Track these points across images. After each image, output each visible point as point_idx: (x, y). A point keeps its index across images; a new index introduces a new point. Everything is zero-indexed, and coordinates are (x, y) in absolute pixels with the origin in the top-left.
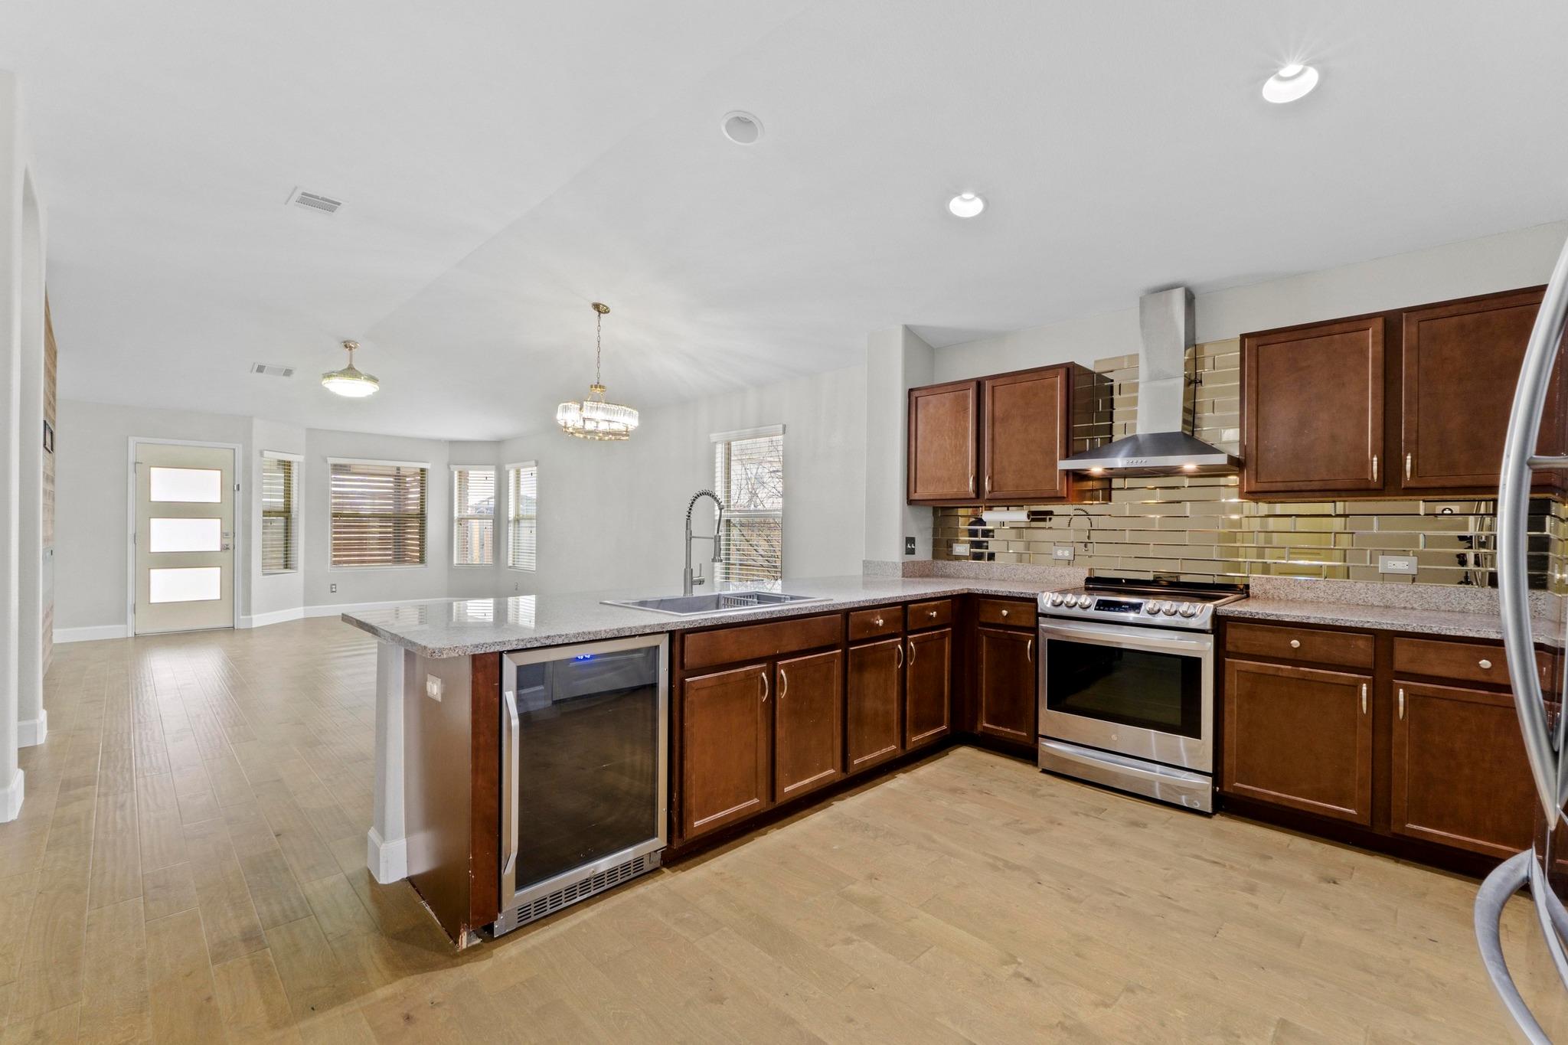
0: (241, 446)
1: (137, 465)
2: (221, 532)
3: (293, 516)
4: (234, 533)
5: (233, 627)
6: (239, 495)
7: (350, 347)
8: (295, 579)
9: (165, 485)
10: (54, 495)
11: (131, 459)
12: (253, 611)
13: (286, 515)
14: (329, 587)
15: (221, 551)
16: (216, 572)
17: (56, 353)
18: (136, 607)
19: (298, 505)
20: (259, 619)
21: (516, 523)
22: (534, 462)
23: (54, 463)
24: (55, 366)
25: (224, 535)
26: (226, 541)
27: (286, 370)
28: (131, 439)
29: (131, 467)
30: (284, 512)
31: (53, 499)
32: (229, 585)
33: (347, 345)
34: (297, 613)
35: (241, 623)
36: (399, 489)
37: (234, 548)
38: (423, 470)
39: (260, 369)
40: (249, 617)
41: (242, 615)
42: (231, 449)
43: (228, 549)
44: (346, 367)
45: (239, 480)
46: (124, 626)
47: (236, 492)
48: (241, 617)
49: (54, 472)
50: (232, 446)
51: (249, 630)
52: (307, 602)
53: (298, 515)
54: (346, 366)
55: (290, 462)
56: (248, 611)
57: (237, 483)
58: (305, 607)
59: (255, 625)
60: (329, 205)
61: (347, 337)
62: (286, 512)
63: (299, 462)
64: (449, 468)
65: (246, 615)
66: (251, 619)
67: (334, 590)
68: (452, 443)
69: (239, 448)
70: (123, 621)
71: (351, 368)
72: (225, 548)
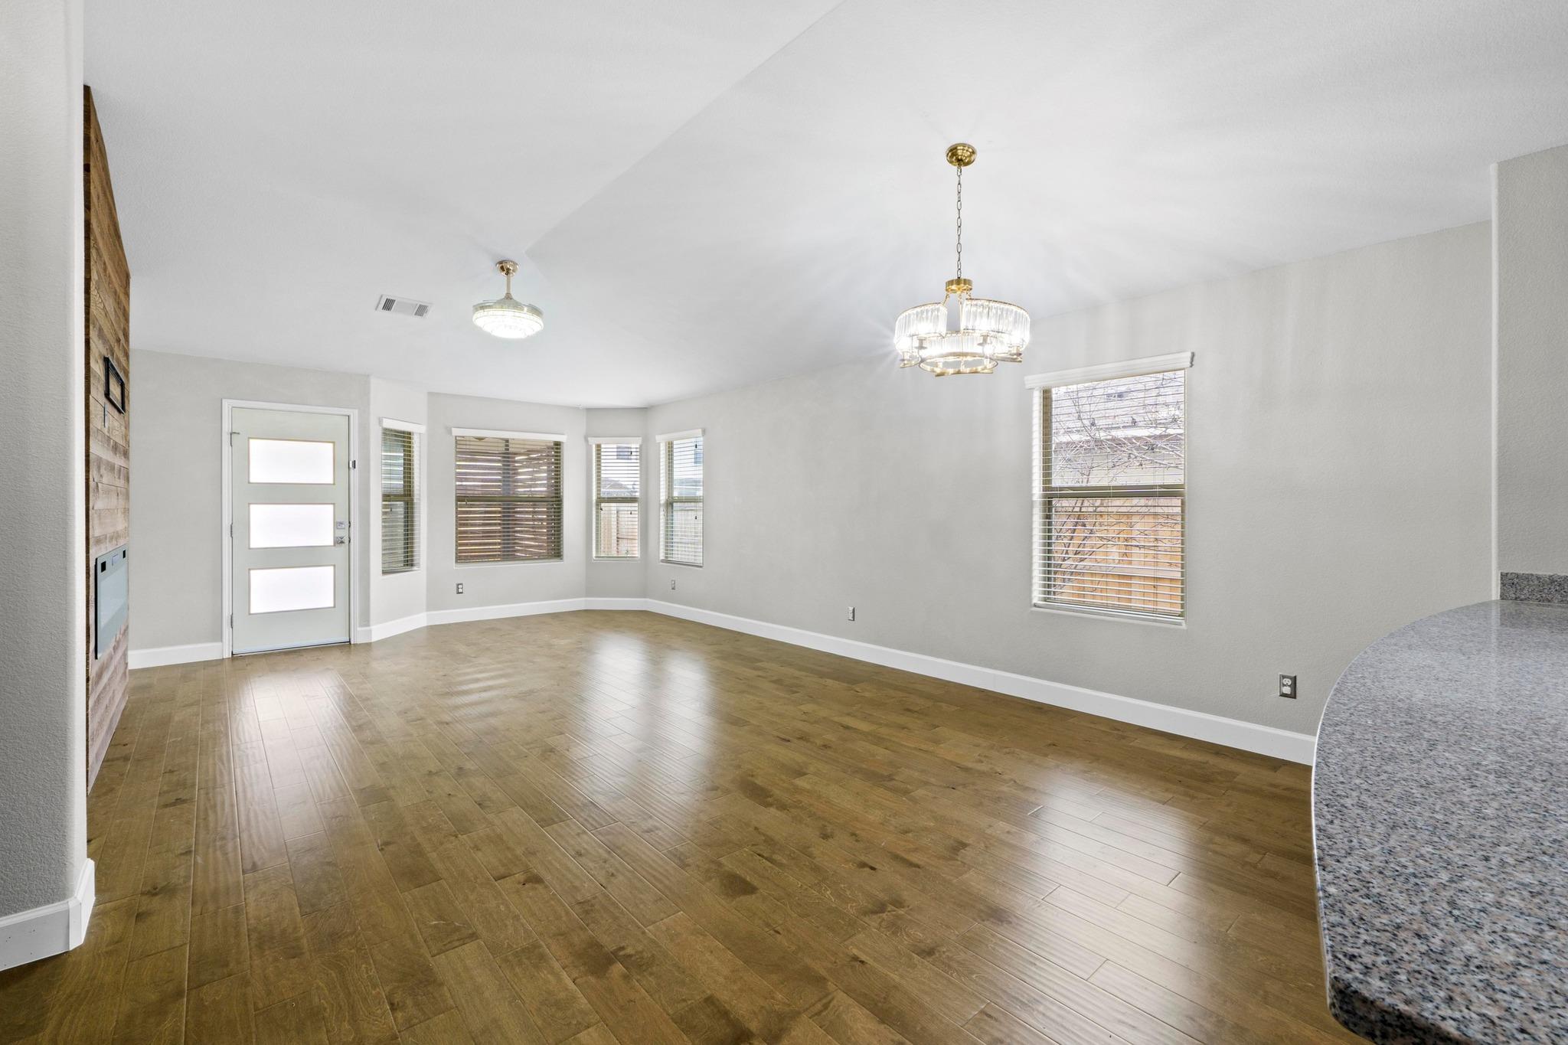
0: (356, 411)
1: (234, 436)
2: (334, 522)
3: (415, 501)
4: (350, 523)
5: (350, 642)
6: (355, 473)
7: (508, 270)
8: (417, 577)
10: (128, 473)
11: (226, 428)
12: (371, 622)
13: (406, 498)
14: (455, 586)
15: (334, 545)
16: (328, 572)
17: (128, 276)
18: (234, 619)
19: (420, 486)
20: (378, 632)
21: (670, 508)
22: (700, 430)
23: (127, 427)
24: (127, 294)
25: (337, 525)
26: (343, 533)
27: (420, 306)
28: (227, 404)
29: (226, 438)
30: (405, 495)
31: (128, 479)
32: (344, 588)
33: (504, 267)
34: (421, 620)
35: (358, 639)
36: (508, 469)
37: (349, 541)
38: (558, 444)
39: (388, 305)
40: (367, 628)
41: (361, 626)
42: (346, 416)
43: (342, 542)
44: (503, 297)
45: (355, 455)
46: (219, 644)
47: (352, 471)
48: (358, 629)
49: (128, 443)
50: (346, 411)
51: (368, 645)
52: (432, 605)
53: (419, 499)
54: (503, 295)
55: (410, 433)
56: (366, 621)
57: (352, 460)
58: (428, 613)
59: (375, 638)
61: (508, 254)
62: (407, 495)
63: (420, 434)
64: (587, 442)
65: (365, 626)
66: (371, 631)
67: (460, 590)
68: (590, 411)
69: (354, 414)
70: (219, 637)
71: (508, 297)
72: (339, 541)
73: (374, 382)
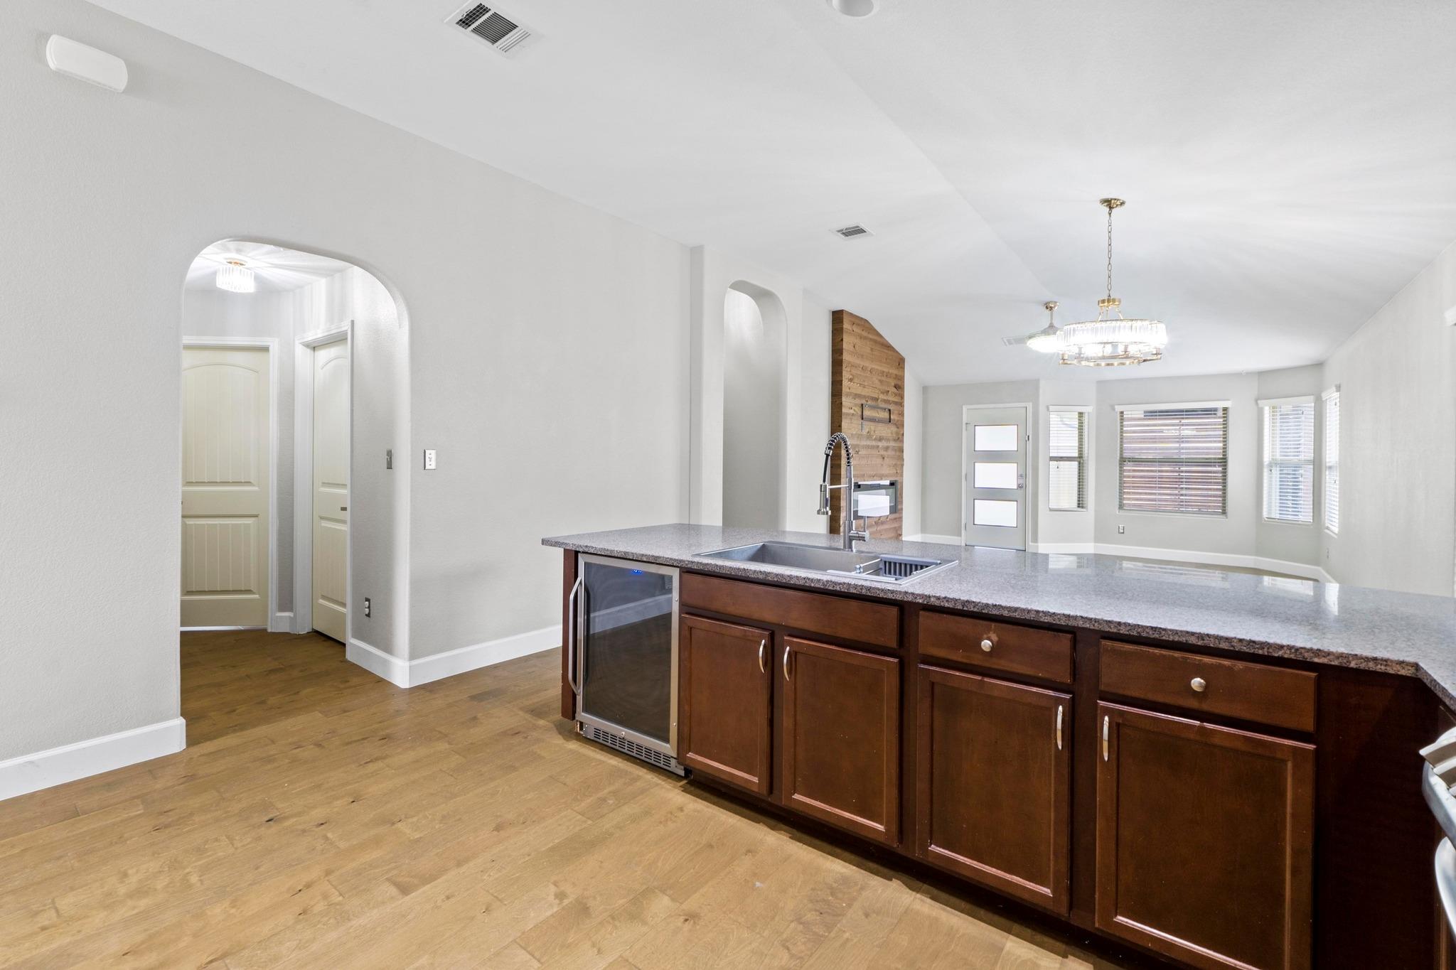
0: (1031, 404)
1: (968, 425)
2: (1018, 473)
3: (1085, 461)
4: (1026, 475)
6: (1029, 444)
7: (1051, 307)
8: (1086, 517)
9: (987, 438)
10: (901, 448)
11: (965, 421)
12: (1039, 540)
13: (1079, 460)
14: (1117, 528)
15: (1017, 489)
16: (1014, 505)
18: (967, 524)
19: (1088, 451)
20: (1043, 547)
23: (900, 427)
25: (1020, 476)
26: (1021, 481)
28: (965, 408)
29: (964, 426)
30: (1077, 457)
31: (901, 451)
32: (1022, 516)
33: (1048, 307)
35: (1030, 547)
37: (1026, 487)
38: (1225, 410)
40: (1036, 544)
41: (1032, 542)
42: (1023, 407)
43: (1022, 487)
44: (1047, 326)
45: (1030, 433)
46: (959, 538)
47: (1027, 442)
48: (1030, 543)
49: (900, 434)
50: (1025, 404)
52: (1098, 539)
53: (1088, 460)
55: (1079, 413)
56: (1035, 540)
57: (1027, 435)
58: (1097, 544)
60: (857, 231)
62: (1080, 458)
63: (1089, 413)
64: (1257, 404)
65: (1034, 542)
66: (1038, 546)
67: (1121, 531)
69: (1030, 406)
70: (959, 535)
71: (1051, 326)
72: (1020, 487)
73: (1042, 384)
